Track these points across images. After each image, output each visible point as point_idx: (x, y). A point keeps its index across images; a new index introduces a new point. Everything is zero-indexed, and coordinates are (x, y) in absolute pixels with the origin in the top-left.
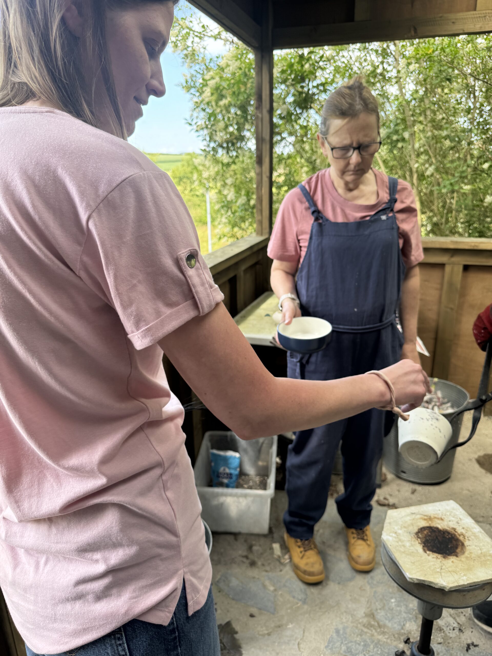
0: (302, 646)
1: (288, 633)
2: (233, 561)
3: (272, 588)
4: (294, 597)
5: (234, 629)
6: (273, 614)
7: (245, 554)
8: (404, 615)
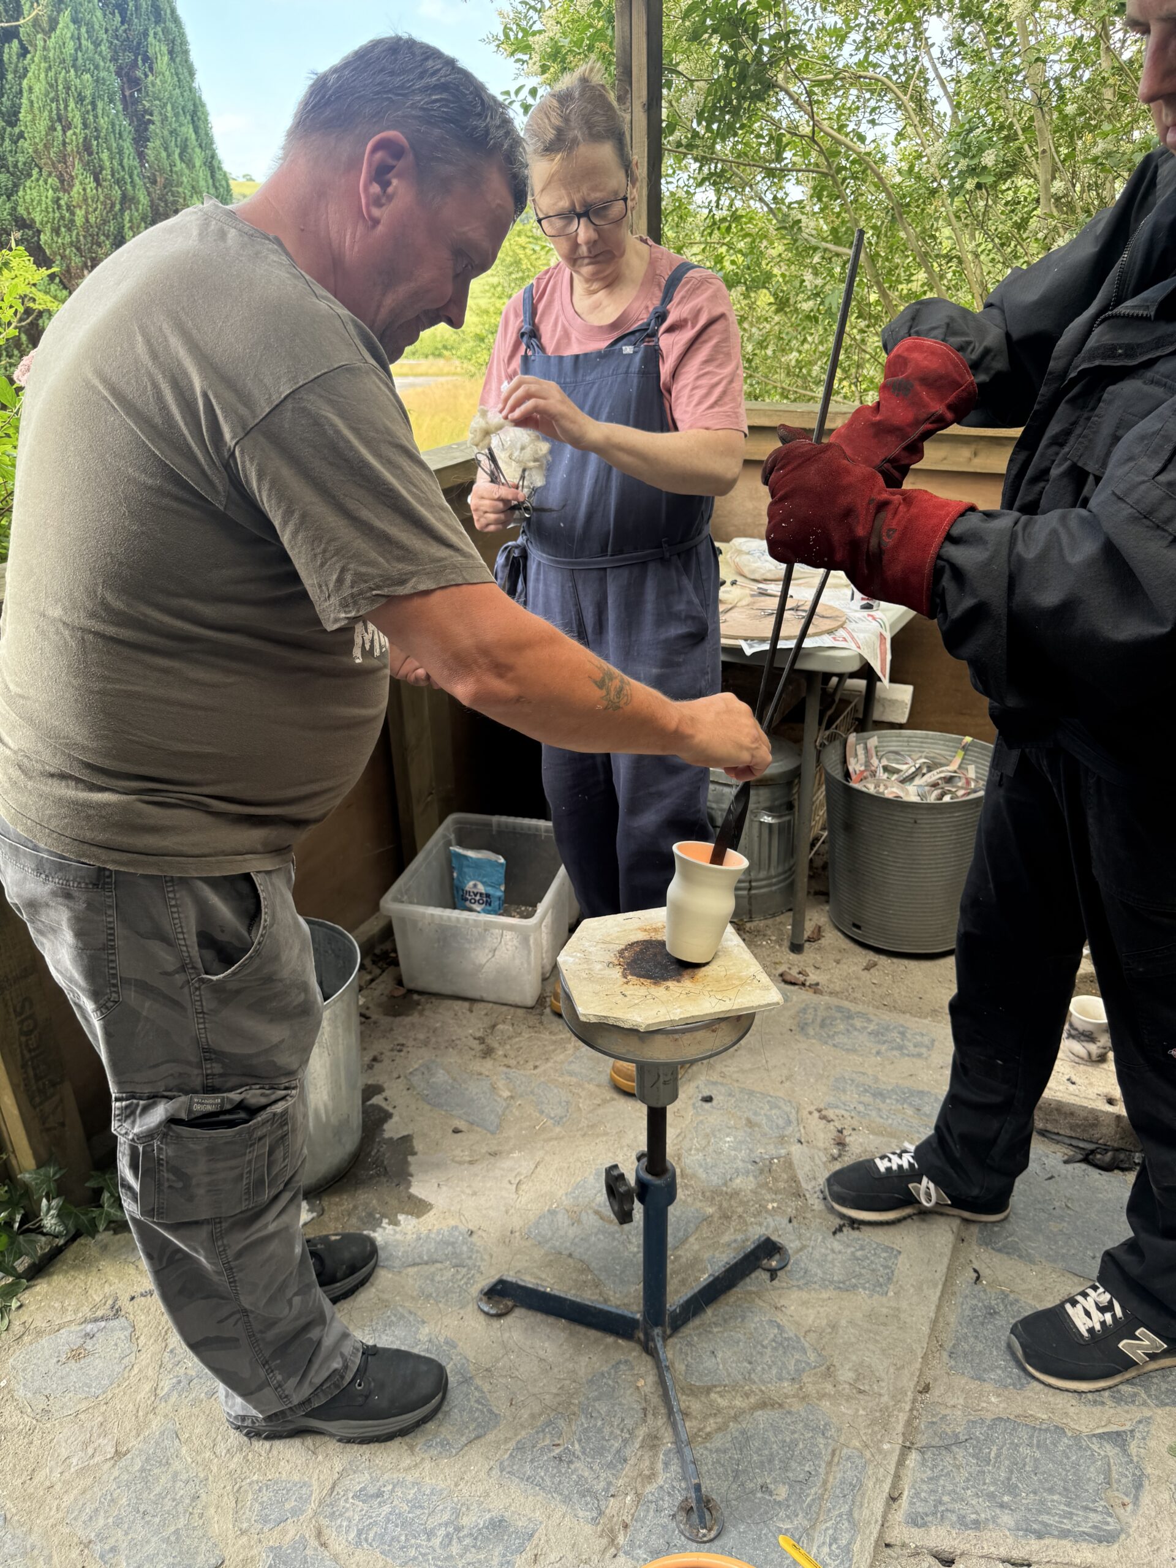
0: (524, 1187)
1: (507, 1164)
2: (452, 1044)
3: (506, 1094)
4: (542, 1112)
5: (412, 1147)
6: (493, 1133)
7: (478, 1034)
8: (740, 1164)
